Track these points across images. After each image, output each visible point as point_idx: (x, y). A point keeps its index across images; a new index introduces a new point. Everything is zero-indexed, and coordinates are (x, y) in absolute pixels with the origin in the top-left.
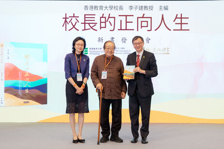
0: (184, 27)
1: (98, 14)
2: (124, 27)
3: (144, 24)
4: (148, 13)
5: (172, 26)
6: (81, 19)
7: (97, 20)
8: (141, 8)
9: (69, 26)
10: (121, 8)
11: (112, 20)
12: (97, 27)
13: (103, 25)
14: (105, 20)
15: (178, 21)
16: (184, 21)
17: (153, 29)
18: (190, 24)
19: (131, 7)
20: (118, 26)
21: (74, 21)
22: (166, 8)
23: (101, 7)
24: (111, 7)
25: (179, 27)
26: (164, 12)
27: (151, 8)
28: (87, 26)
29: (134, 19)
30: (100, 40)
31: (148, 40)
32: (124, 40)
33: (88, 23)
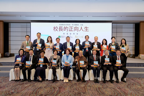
0: (87, 30)
1: (63, 26)
2: (70, 30)
3: (76, 29)
5: (84, 30)
6: (59, 28)
7: (63, 28)
8: (75, 25)
9: (55, 30)
10: (70, 25)
11: (67, 28)
12: (63, 30)
13: (65, 29)
14: (65, 28)
15: (86, 29)
16: (87, 28)
17: (79, 31)
18: (89, 29)
19: (72, 25)
20: (69, 30)
21: (57, 28)
22: (82, 25)
23: (64, 25)
24: (67, 25)
25: (86, 30)
26: (82, 26)
27: (78, 25)
28: (60, 30)
29: (73, 28)
30: (64, 34)
31: (77, 34)
32: (71, 34)
33: (61, 29)
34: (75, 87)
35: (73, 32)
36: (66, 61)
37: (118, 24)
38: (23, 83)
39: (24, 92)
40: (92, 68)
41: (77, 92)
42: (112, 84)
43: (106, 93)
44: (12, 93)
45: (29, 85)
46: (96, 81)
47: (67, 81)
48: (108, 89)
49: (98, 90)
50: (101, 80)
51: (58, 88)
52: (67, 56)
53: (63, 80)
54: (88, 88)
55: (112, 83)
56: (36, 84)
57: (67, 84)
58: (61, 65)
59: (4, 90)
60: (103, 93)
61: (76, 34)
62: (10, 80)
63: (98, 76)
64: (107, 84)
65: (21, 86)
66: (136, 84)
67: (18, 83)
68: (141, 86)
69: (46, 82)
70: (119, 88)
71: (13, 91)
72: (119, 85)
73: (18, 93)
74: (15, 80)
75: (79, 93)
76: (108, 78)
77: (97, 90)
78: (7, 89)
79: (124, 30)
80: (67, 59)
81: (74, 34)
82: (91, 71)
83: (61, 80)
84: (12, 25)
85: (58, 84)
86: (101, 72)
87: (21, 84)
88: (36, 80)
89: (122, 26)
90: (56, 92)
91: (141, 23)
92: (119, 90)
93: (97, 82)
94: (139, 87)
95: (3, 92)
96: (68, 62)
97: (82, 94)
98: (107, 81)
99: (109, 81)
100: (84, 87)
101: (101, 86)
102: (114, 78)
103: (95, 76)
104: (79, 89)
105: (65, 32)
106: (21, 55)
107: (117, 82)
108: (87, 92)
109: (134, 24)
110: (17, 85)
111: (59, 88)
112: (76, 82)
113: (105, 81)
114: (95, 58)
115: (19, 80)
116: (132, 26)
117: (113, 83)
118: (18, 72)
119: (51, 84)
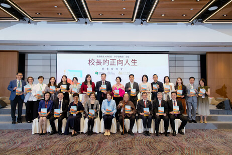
0: (135, 64)
1: (102, 59)
2: (112, 64)
3: (120, 63)
4: (121, 59)
5: (131, 63)
6: (96, 61)
7: (102, 61)
8: (119, 57)
9: (91, 64)
10: (111, 57)
11: (107, 61)
12: (102, 64)
13: (104, 63)
14: (105, 61)
15: (133, 62)
16: (135, 62)
17: (124, 64)
18: (138, 63)
19: (115, 56)
20: (110, 64)
21: (93, 61)
23: (103, 56)
24: (107, 56)
25: (133, 64)
26: (127, 58)
27: (123, 57)
28: (98, 64)
29: (116, 61)
30: (103, 69)
31: (121, 69)
32: (112, 69)
33: (98, 62)
34: (119, 141)
35: (116, 67)
36: (107, 108)
37: (177, 56)
38: (51, 138)
39: (54, 148)
40: (141, 117)
41: (121, 147)
42: (167, 138)
43: (158, 148)
44: (40, 149)
45: (59, 139)
46: (147, 133)
47: (109, 134)
48: (162, 144)
49: (148, 144)
50: (153, 133)
51: (97, 143)
52: (109, 102)
53: (104, 133)
54: (136, 142)
55: (166, 136)
56: (68, 138)
57: (109, 138)
58: (101, 113)
59: (29, 146)
60: (155, 149)
61: (119, 70)
62: (33, 133)
63: (149, 127)
64: (160, 138)
65: (49, 141)
66: (197, 137)
67: (44, 137)
68: (203, 139)
69: (80, 136)
70: (176, 142)
71: (40, 147)
72: (175, 138)
73: (46, 148)
74: (39, 134)
75: (124, 149)
76: (162, 129)
77: (146, 144)
78: (31, 144)
79: (185, 63)
80: (108, 105)
81: (117, 69)
82: (140, 121)
83: (100, 133)
84: (30, 56)
85: (97, 138)
86: (153, 121)
87: (49, 139)
88: (67, 133)
89: (183, 58)
90: (95, 147)
91: (208, 54)
92: (174, 144)
93: (148, 135)
94: (201, 140)
95: (27, 148)
96: (111, 110)
97: (128, 149)
98: (160, 133)
99: (163, 133)
100: (131, 141)
101: (152, 140)
102: (170, 130)
103: (145, 127)
104: (124, 144)
105: (105, 66)
106: (46, 100)
107: (174, 134)
108: (134, 147)
109: (199, 56)
110: (44, 140)
111: (99, 143)
112: (120, 136)
113: (157, 134)
114: (146, 103)
115: (45, 134)
116: (196, 58)
117: (168, 136)
118: (44, 123)
119: (88, 138)
